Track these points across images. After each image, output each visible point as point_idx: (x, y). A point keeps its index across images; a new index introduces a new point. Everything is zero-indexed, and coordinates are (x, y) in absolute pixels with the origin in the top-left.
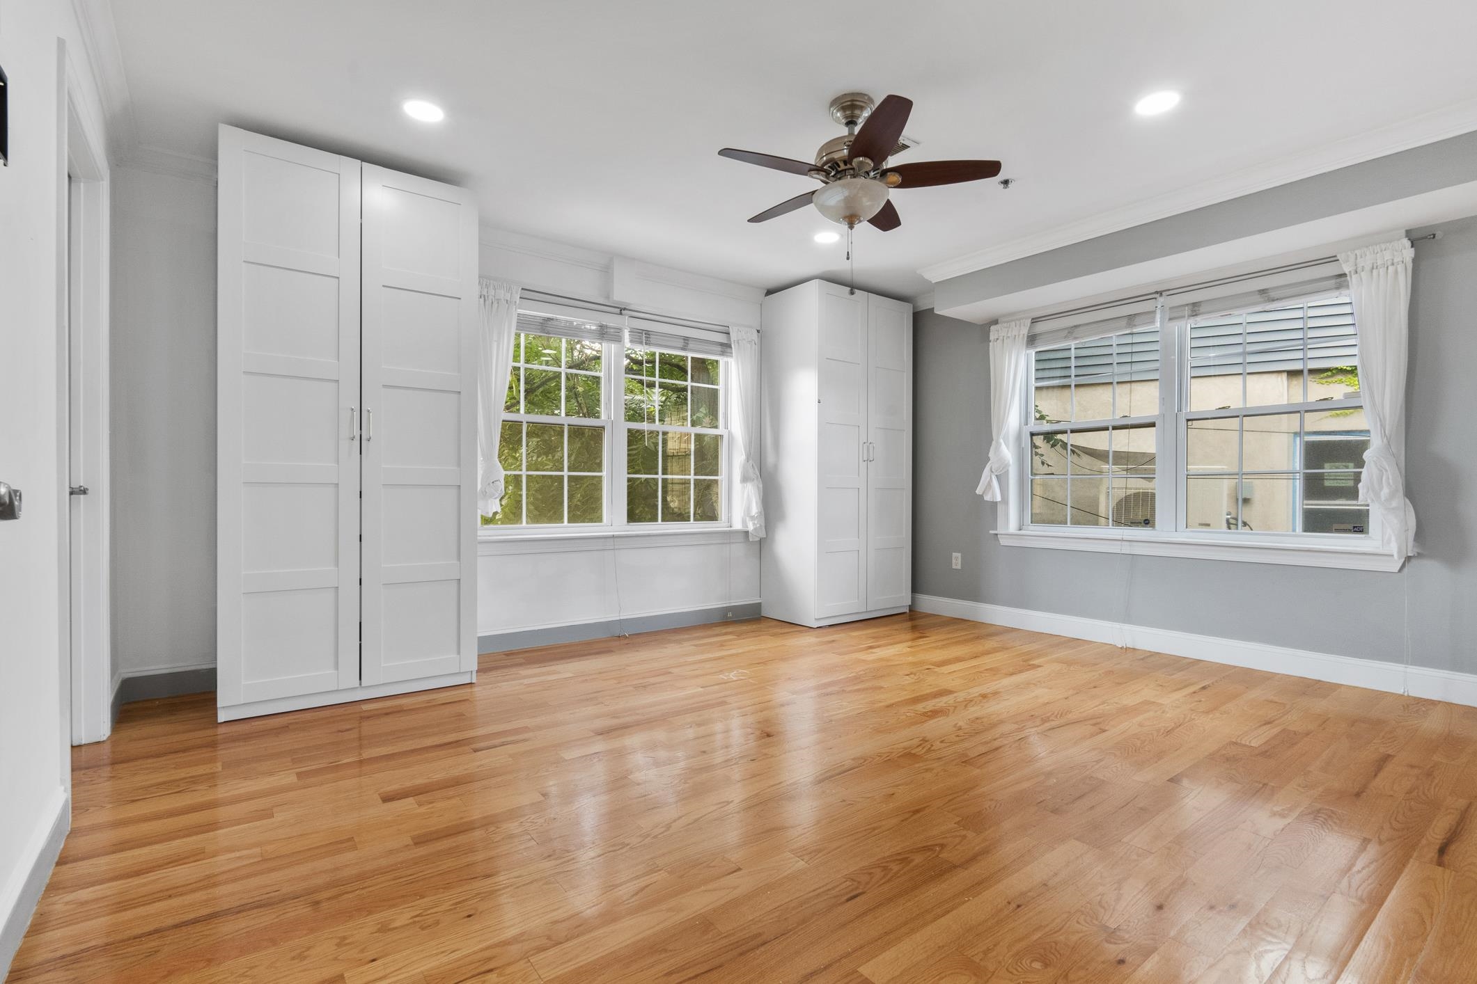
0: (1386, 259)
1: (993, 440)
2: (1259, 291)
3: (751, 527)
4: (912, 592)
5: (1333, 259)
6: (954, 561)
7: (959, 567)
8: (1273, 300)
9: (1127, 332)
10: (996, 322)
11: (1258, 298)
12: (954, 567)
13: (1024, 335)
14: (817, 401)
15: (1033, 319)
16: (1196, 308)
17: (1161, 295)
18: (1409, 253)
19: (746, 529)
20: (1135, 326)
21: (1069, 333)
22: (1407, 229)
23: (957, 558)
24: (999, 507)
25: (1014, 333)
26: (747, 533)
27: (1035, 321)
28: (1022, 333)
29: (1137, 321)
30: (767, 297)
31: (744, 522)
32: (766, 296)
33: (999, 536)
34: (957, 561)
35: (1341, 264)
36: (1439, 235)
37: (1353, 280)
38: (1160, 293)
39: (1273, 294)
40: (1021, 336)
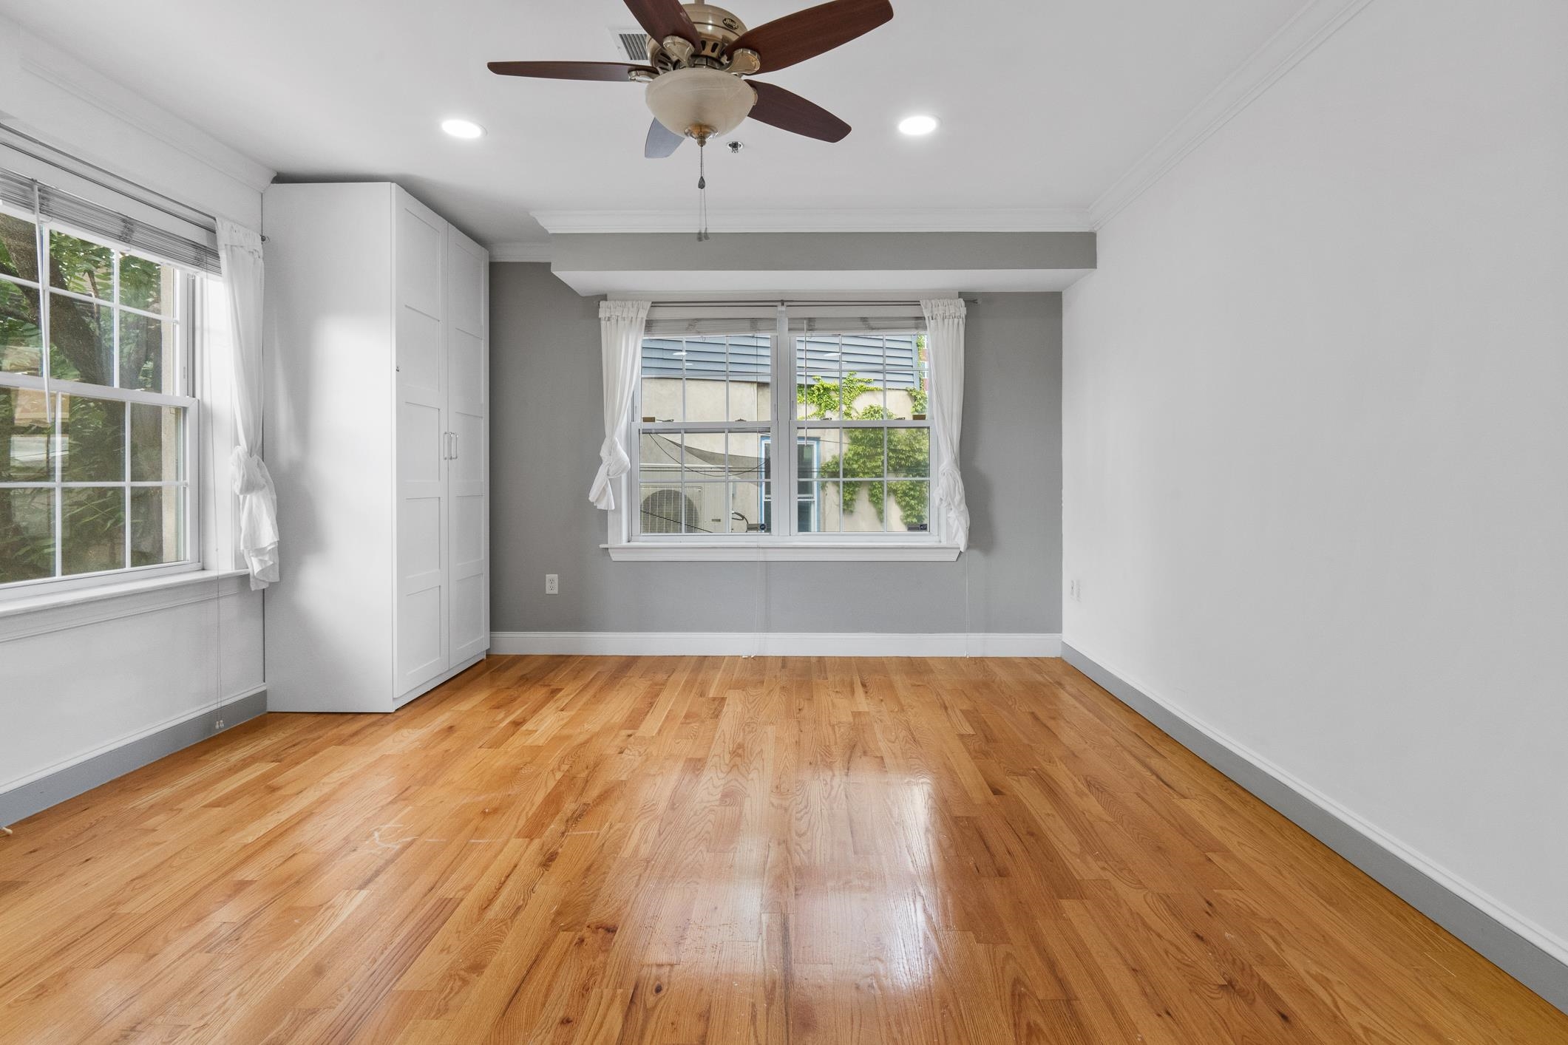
0: (951, 312)
1: (604, 436)
2: (862, 318)
3: (255, 567)
4: (491, 631)
5: (917, 303)
6: (548, 585)
7: (556, 591)
8: (873, 329)
9: (750, 335)
10: (604, 297)
11: (860, 324)
12: (548, 591)
13: (642, 318)
14: (395, 369)
15: (653, 303)
16: (811, 323)
17: (783, 304)
18: (963, 311)
19: (243, 571)
20: (759, 330)
21: (690, 325)
22: (961, 291)
23: (552, 581)
24: (610, 517)
25: (630, 315)
26: (244, 579)
27: (655, 304)
28: (640, 316)
29: (760, 324)
30: (272, 185)
31: (239, 559)
32: (272, 182)
33: (609, 550)
34: (552, 584)
35: (922, 309)
36: (979, 302)
37: (931, 324)
38: (782, 302)
39: (872, 323)
40: (639, 320)
